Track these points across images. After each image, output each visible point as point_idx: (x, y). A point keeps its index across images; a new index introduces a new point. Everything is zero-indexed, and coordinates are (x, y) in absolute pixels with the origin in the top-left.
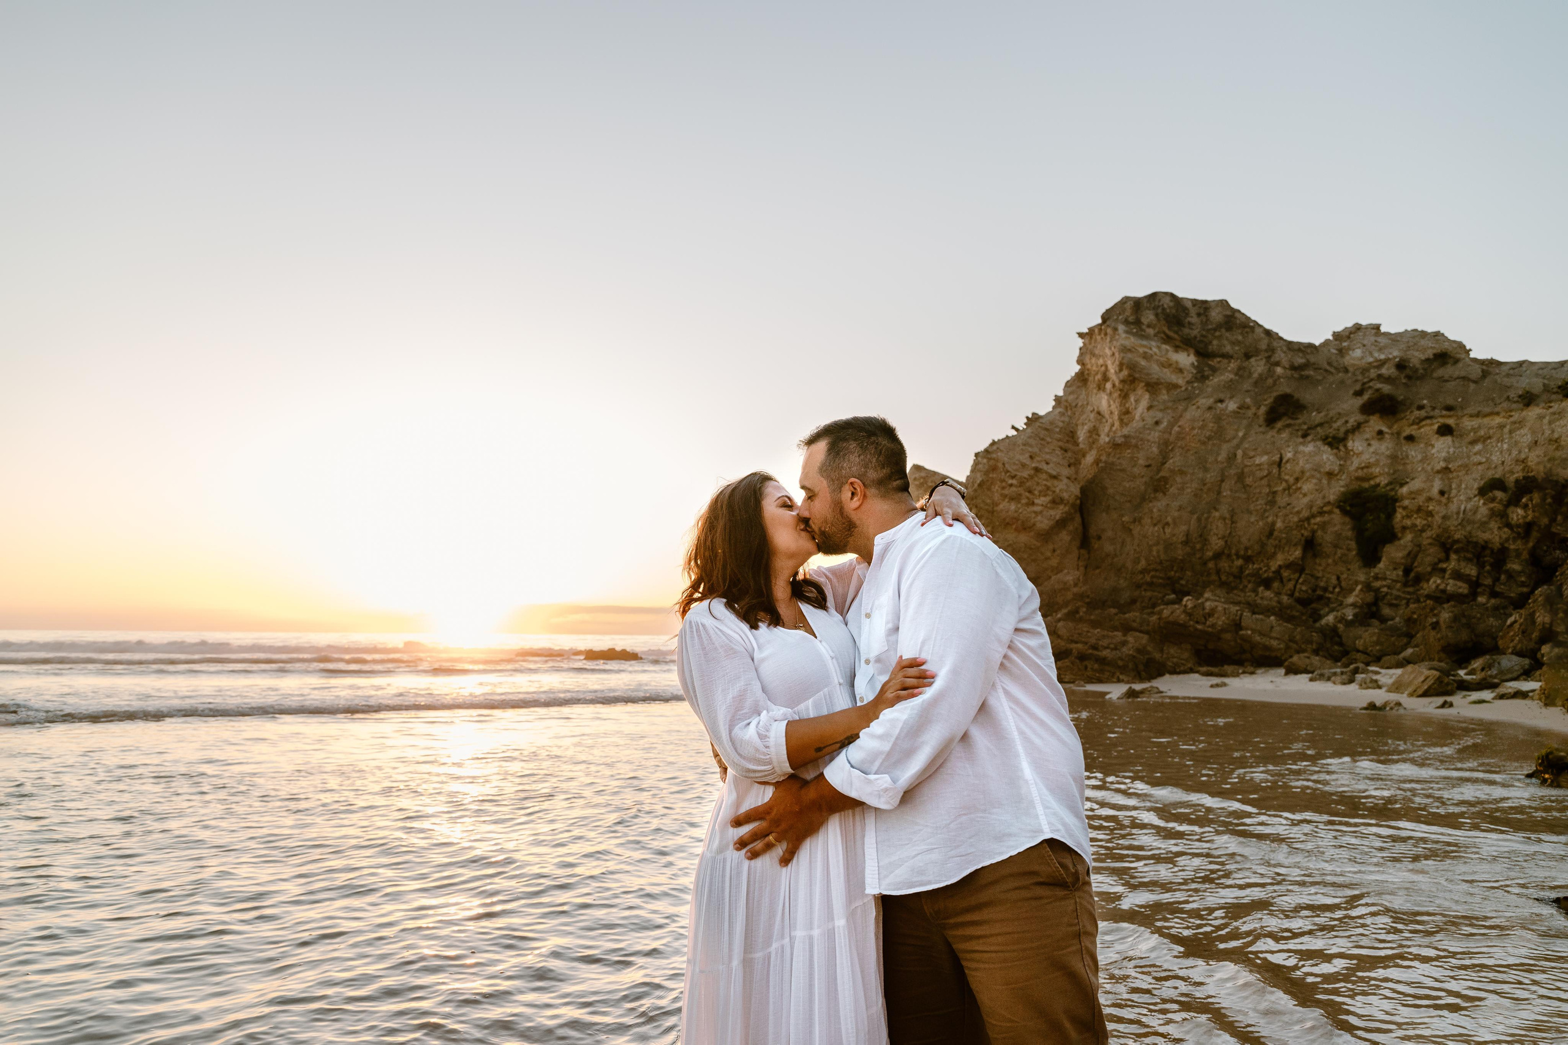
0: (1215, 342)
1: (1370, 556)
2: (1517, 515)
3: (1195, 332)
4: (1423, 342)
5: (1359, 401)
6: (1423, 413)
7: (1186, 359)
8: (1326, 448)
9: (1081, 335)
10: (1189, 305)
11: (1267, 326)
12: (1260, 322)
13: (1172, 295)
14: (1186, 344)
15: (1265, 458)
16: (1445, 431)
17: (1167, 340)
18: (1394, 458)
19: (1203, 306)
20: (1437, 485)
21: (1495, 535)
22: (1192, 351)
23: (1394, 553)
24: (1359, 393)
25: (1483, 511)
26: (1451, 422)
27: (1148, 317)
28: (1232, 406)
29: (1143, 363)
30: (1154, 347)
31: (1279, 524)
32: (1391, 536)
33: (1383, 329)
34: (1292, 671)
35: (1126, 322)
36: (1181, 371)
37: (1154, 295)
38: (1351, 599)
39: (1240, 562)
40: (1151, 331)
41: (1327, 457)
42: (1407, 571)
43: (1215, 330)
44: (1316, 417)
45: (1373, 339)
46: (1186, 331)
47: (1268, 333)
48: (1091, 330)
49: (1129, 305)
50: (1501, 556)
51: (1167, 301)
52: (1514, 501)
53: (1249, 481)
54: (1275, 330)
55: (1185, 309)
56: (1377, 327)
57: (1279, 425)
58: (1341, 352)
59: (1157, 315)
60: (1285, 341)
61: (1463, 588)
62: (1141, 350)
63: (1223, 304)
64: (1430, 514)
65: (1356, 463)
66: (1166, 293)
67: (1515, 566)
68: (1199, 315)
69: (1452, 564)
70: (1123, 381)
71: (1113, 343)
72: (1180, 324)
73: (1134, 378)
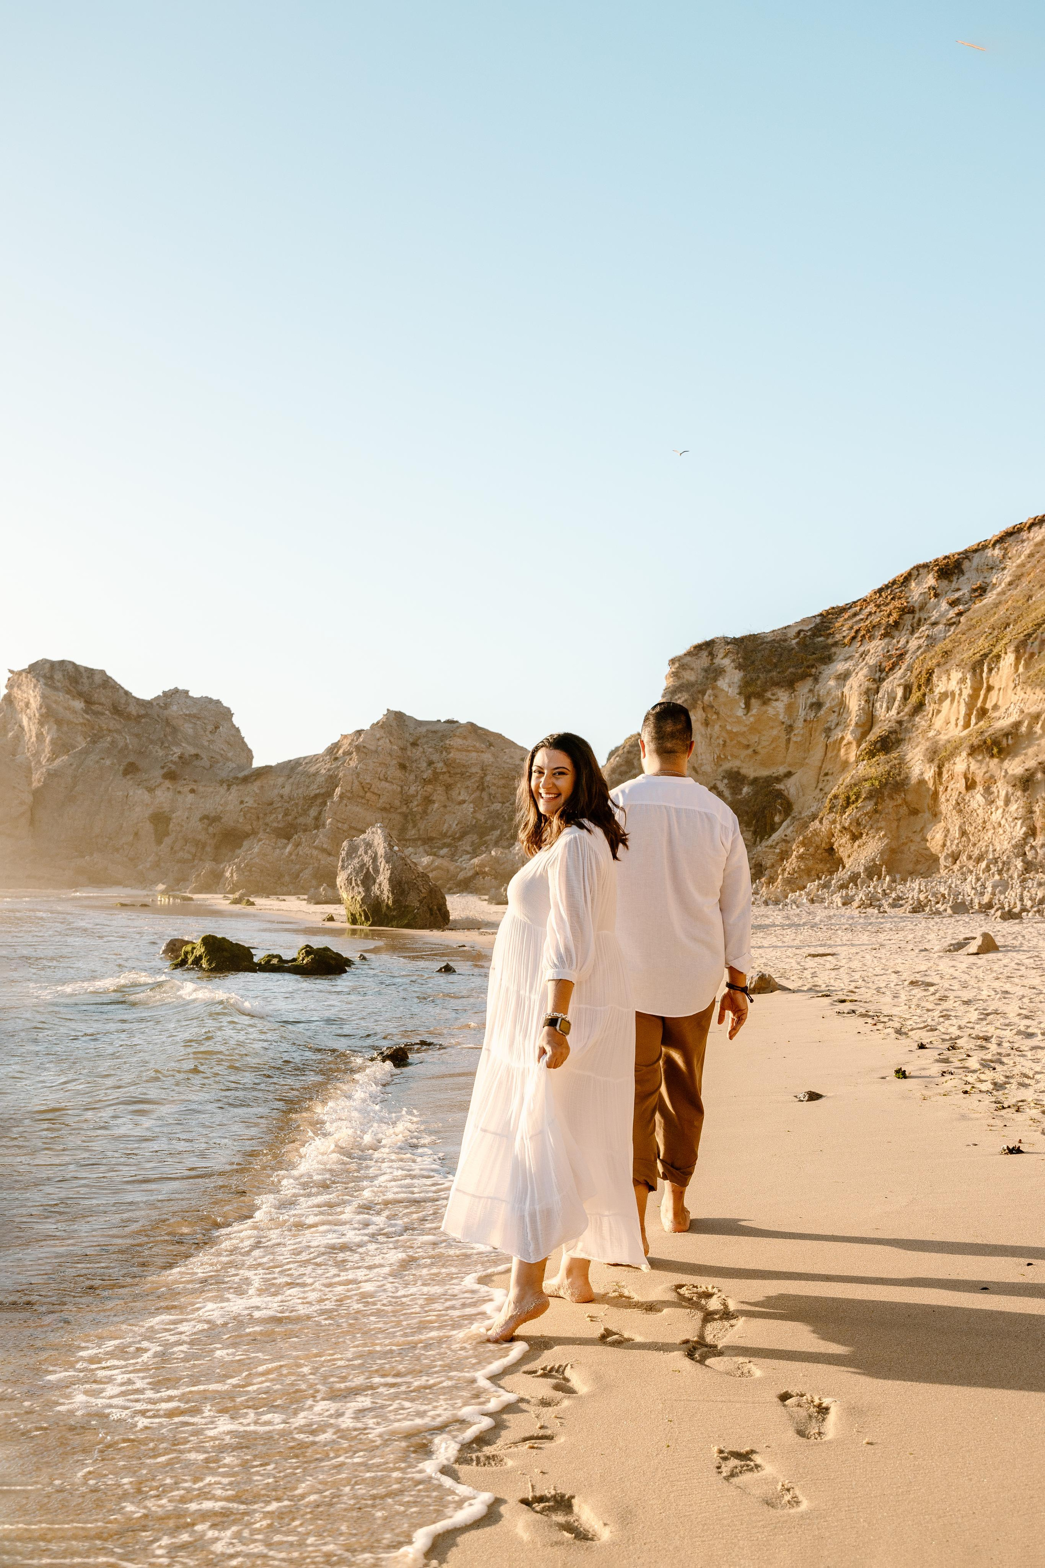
0: (96, 695)
1: (159, 842)
2: (211, 830)
3: (86, 689)
4: (209, 706)
5: (162, 772)
6: (185, 782)
7: (79, 705)
8: (146, 793)
9: (11, 671)
10: (82, 670)
11: (127, 688)
12: (123, 685)
13: (74, 664)
14: (80, 695)
15: (121, 793)
16: (192, 791)
17: (68, 692)
18: (172, 799)
19: (91, 672)
20: (186, 814)
21: (203, 837)
22: (82, 700)
23: (168, 841)
24: (163, 768)
25: (200, 827)
26: (195, 787)
27: (58, 676)
28: (108, 762)
29: (54, 706)
30: (61, 696)
31: (124, 825)
32: (167, 834)
33: (191, 694)
34: (126, 886)
35: (45, 677)
36: (75, 712)
37: (62, 662)
38: (150, 859)
39: (106, 840)
40: (59, 685)
41: (146, 796)
42: (172, 848)
43: (96, 688)
44: (145, 776)
45: (184, 700)
46: (80, 687)
47: (127, 693)
48: (20, 673)
49: (47, 666)
50: (204, 845)
51: (70, 667)
52: (210, 825)
53: (113, 802)
54: (130, 691)
55: (80, 673)
56: (187, 692)
57: (128, 777)
58: (166, 706)
59: (64, 676)
60: (135, 698)
61: (190, 857)
62: (54, 698)
63: (103, 672)
64: (182, 826)
65: (157, 800)
66: (70, 662)
67: (208, 849)
68: (88, 678)
69: (186, 848)
70: (41, 715)
71: (35, 686)
72: (77, 682)
73: (48, 715)
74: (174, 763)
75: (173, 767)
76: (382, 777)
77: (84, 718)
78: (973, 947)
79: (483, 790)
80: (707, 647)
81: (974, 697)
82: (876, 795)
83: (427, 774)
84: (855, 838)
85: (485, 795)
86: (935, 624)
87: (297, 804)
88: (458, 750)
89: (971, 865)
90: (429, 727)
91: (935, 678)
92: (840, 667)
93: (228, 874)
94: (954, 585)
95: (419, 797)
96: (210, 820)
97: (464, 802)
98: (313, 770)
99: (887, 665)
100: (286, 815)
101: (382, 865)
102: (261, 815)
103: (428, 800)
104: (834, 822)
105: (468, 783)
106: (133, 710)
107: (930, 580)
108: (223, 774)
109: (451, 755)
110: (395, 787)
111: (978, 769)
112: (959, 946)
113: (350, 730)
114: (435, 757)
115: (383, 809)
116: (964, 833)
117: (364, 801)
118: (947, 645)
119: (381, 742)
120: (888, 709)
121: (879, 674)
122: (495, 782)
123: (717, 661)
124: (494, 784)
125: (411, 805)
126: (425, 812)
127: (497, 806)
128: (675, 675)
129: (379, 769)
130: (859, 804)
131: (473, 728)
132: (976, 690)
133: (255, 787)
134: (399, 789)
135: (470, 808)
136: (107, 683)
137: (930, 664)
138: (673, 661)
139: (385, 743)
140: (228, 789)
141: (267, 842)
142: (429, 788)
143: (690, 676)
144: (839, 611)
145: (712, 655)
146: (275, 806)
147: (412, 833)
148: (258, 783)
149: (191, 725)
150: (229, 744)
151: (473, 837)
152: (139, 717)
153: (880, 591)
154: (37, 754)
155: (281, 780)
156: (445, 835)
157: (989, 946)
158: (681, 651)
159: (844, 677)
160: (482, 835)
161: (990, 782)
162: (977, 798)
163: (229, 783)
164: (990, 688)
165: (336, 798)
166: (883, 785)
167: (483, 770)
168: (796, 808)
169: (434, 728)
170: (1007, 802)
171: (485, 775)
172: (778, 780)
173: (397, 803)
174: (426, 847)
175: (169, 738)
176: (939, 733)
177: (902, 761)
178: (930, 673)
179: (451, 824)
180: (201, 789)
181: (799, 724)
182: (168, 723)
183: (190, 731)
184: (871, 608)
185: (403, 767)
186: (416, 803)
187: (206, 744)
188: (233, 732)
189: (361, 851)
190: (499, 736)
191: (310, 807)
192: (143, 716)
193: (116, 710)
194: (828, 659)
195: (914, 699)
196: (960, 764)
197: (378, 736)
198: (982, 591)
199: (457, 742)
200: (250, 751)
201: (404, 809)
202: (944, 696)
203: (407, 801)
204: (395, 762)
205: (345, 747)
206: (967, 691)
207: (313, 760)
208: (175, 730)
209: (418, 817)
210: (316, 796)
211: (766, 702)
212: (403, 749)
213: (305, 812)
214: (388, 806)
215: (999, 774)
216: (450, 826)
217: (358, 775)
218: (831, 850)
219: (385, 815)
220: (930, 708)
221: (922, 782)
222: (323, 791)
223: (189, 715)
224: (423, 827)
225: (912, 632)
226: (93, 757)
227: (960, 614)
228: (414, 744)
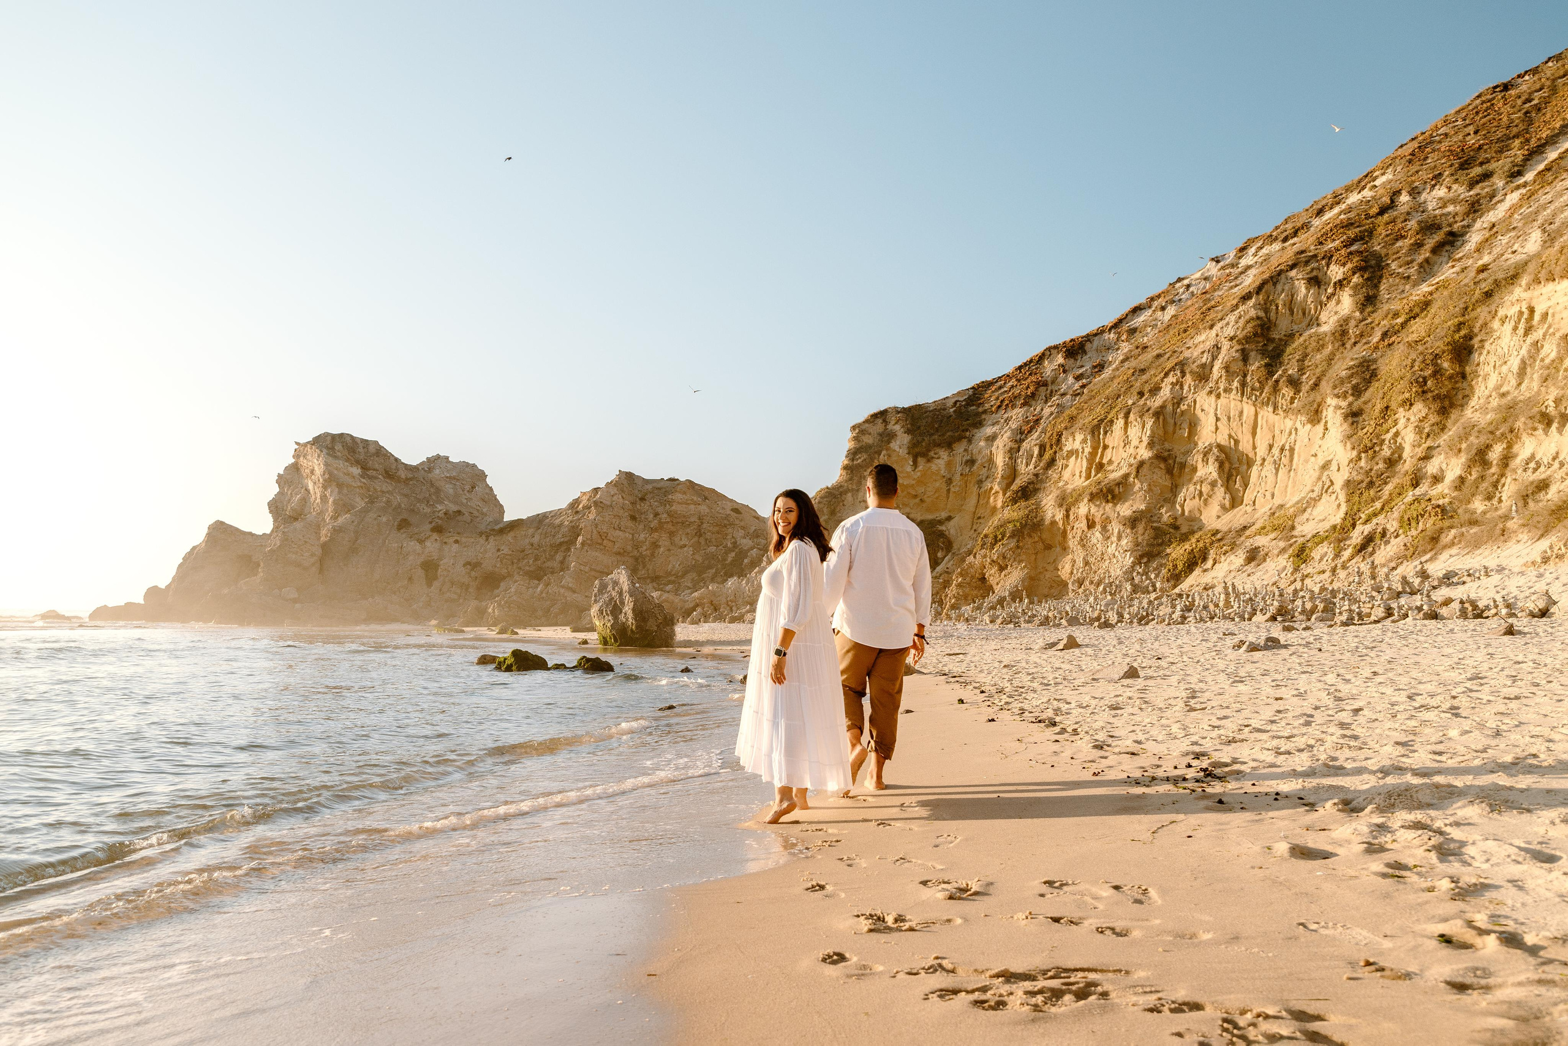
0: (371, 462)
1: (429, 584)
2: (473, 574)
3: (362, 457)
4: (467, 469)
5: (431, 526)
6: (450, 534)
7: (356, 471)
8: (418, 544)
9: (297, 443)
10: (359, 442)
11: (396, 455)
12: (393, 453)
13: (351, 436)
14: (358, 462)
15: (396, 545)
16: (456, 542)
17: (347, 460)
18: (440, 549)
19: (366, 443)
20: (452, 561)
21: (466, 580)
22: (359, 466)
23: (437, 584)
24: (430, 523)
25: (464, 572)
26: (459, 539)
27: (338, 447)
28: (384, 519)
29: (335, 472)
30: (341, 464)
32: (436, 578)
33: (450, 459)
35: (327, 448)
36: (353, 477)
37: (342, 434)
38: (422, 600)
40: (339, 454)
41: (418, 547)
42: (440, 590)
43: (371, 456)
44: (416, 530)
45: (445, 464)
46: (357, 456)
47: (396, 460)
48: (305, 445)
49: (329, 438)
50: (467, 587)
51: (348, 439)
52: (472, 569)
53: (390, 553)
54: (400, 458)
55: (357, 444)
56: (447, 458)
57: (402, 531)
58: (430, 470)
59: (343, 446)
60: (404, 464)
61: (456, 597)
62: (335, 466)
63: (376, 443)
64: (449, 571)
65: (427, 550)
66: (348, 435)
67: (471, 590)
68: (364, 448)
69: (453, 589)
70: (325, 480)
71: (319, 456)
72: (354, 452)
73: (331, 480)
74: (440, 518)
75: (440, 522)
76: (616, 527)
77: (361, 482)
78: (1061, 646)
79: (701, 536)
80: (882, 415)
81: (1093, 454)
82: (1018, 534)
83: (654, 524)
84: (1002, 569)
85: (702, 541)
86: (1063, 395)
87: (545, 551)
88: (678, 503)
89: (1092, 588)
90: (655, 485)
91: (1063, 440)
92: (989, 430)
93: (490, 610)
94: (1079, 363)
95: (647, 543)
96: (473, 565)
97: (685, 546)
98: (557, 522)
99: (1026, 428)
100: (536, 559)
101: (627, 598)
102: (515, 561)
103: (655, 545)
104: (985, 556)
105: (688, 530)
106: (403, 474)
107: (1060, 359)
108: (482, 527)
109: (674, 508)
110: (627, 535)
111: (1097, 511)
112: (1053, 645)
113: (588, 488)
114: (660, 510)
115: (619, 554)
116: (1087, 563)
117: (601, 547)
118: (1073, 411)
119: (615, 498)
120: (1027, 465)
121: (1020, 436)
122: (711, 528)
123: (890, 427)
124: (710, 531)
125: (640, 549)
126: (653, 555)
127: (713, 549)
128: (856, 439)
129: (614, 520)
130: (1005, 541)
131: (691, 484)
132: (1095, 449)
133: (510, 537)
134: (631, 536)
135: (688, 551)
136: (380, 452)
137: (1060, 427)
138: (854, 428)
139: (618, 498)
140: (487, 540)
141: (522, 583)
142: (656, 535)
143: (867, 440)
144: (986, 385)
145: (885, 422)
146: (526, 552)
147: (642, 572)
148: (512, 534)
149: (451, 486)
150: (483, 500)
151: (693, 575)
152: (407, 479)
153: (1020, 368)
154: (321, 513)
155: (531, 531)
156: (669, 574)
157: (1072, 644)
158: (860, 419)
159: (992, 438)
160: (700, 574)
161: (1107, 521)
162: (1096, 535)
163: (487, 535)
164: (1105, 447)
165: (578, 545)
166: (1023, 526)
167: (700, 519)
168: (955, 546)
169: (659, 486)
170: (1119, 538)
171: (702, 523)
172: (941, 522)
173: (629, 548)
174: (655, 585)
175: (434, 497)
176: (1067, 483)
177: (1038, 507)
178: (1060, 435)
179: (675, 564)
180: (464, 540)
181: (957, 478)
182: (432, 485)
183: (451, 491)
184: (1013, 382)
185: (633, 518)
186: (645, 548)
187: (465, 501)
188: (487, 491)
189: (610, 588)
190: (713, 491)
191: (556, 552)
192: (411, 479)
193: (389, 475)
194: (979, 424)
195: (1047, 456)
196: (1083, 509)
197: (612, 493)
198: (1100, 367)
199: (678, 497)
200: (501, 506)
201: (635, 553)
202: (1071, 453)
203: (637, 547)
204: (627, 514)
205: (584, 502)
206: (1088, 450)
207: (559, 513)
208: (438, 490)
209: (647, 560)
210: (561, 544)
211: (929, 460)
212: (633, 503)
213: (552, 558)
214: (622, 551)
215: (1113, 516)
216: (674, 567)
217: (596, 526)
218: (983, 579)
219: (619, 558)
220: (1060, 463)
221: (1054, 523)
222: (566, 539)
223: (450, 478)
224: (651, 568)
225: (1046, 402)
226: (372, 515)
227: (1083, 386)
228: (642, 499)
